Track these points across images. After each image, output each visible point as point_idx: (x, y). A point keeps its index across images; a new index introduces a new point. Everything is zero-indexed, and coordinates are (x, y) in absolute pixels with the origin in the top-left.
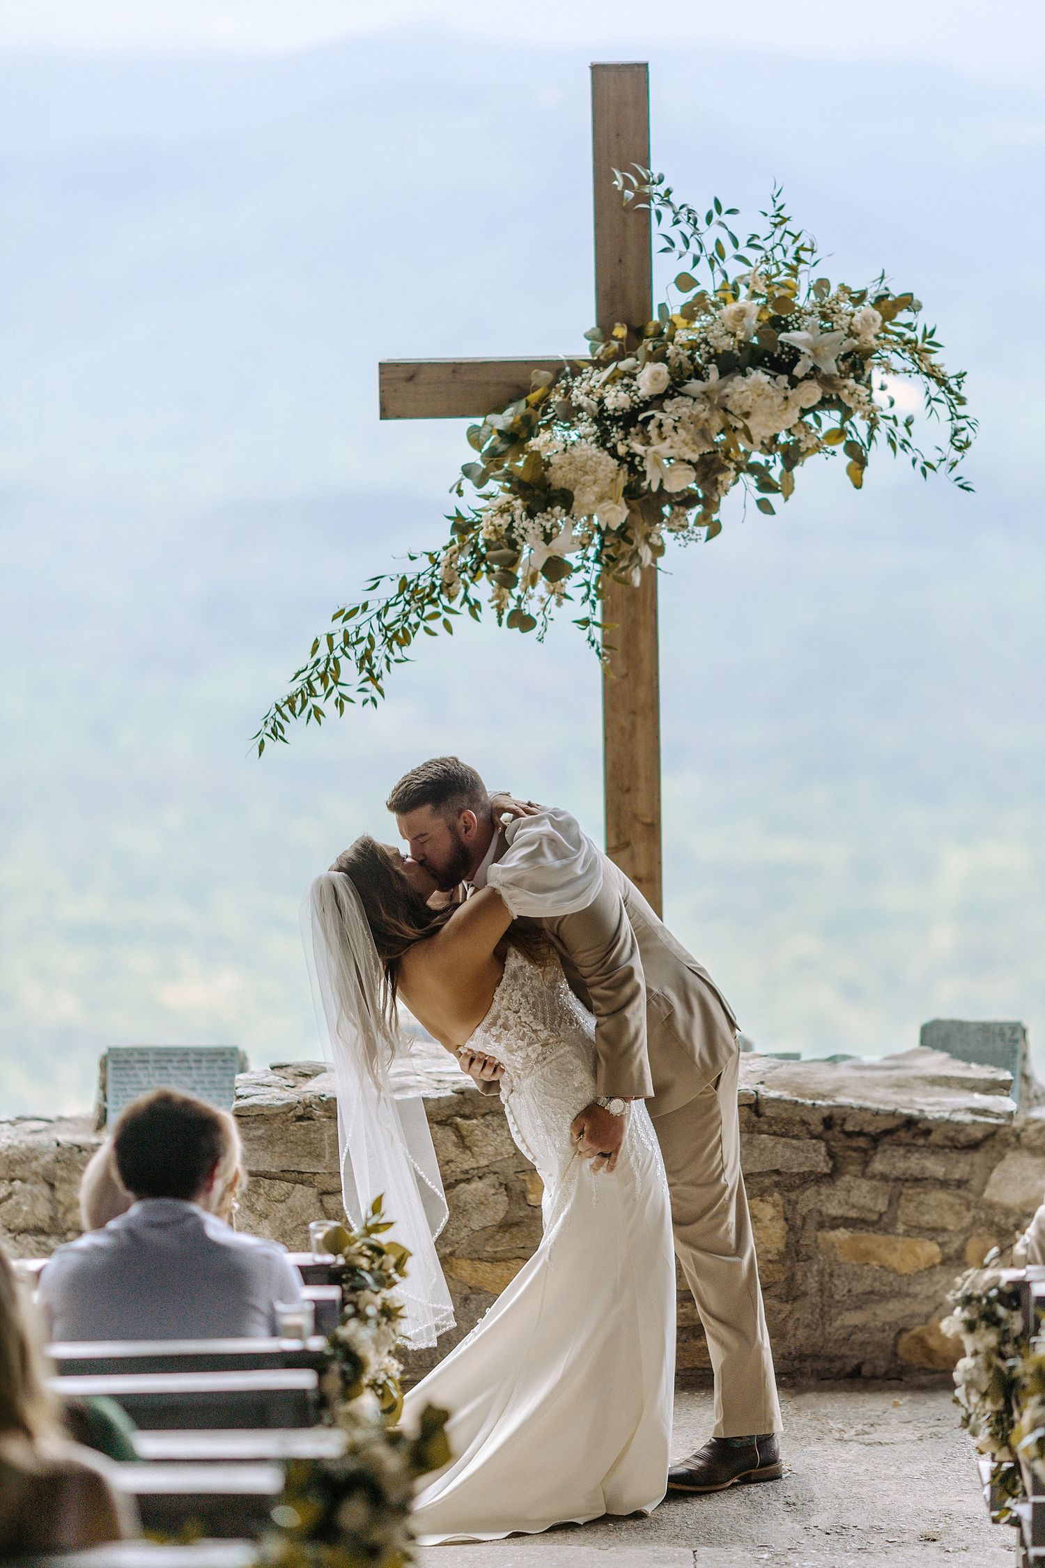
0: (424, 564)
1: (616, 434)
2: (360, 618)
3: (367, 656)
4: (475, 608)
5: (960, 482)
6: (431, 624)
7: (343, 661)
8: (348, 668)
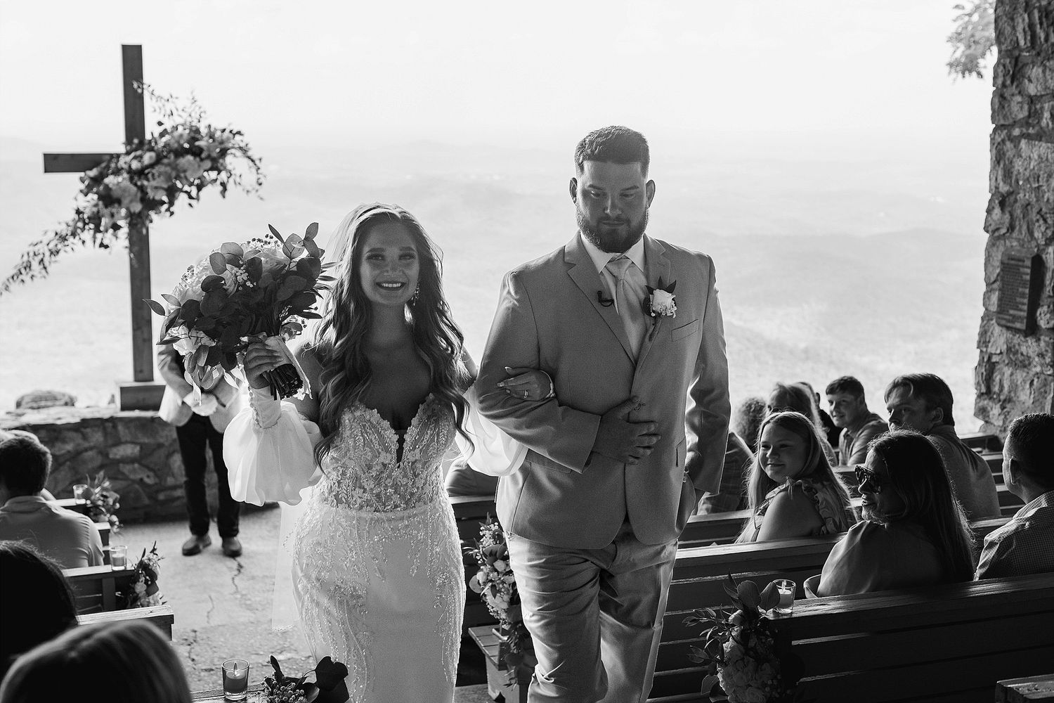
0: (64, 226)
1: (136, 178)
2: (39, 246)
3: (42, 260)
4: (83, 242)
6: (66, 249)
7: (33, 262)
8: (35, 264)
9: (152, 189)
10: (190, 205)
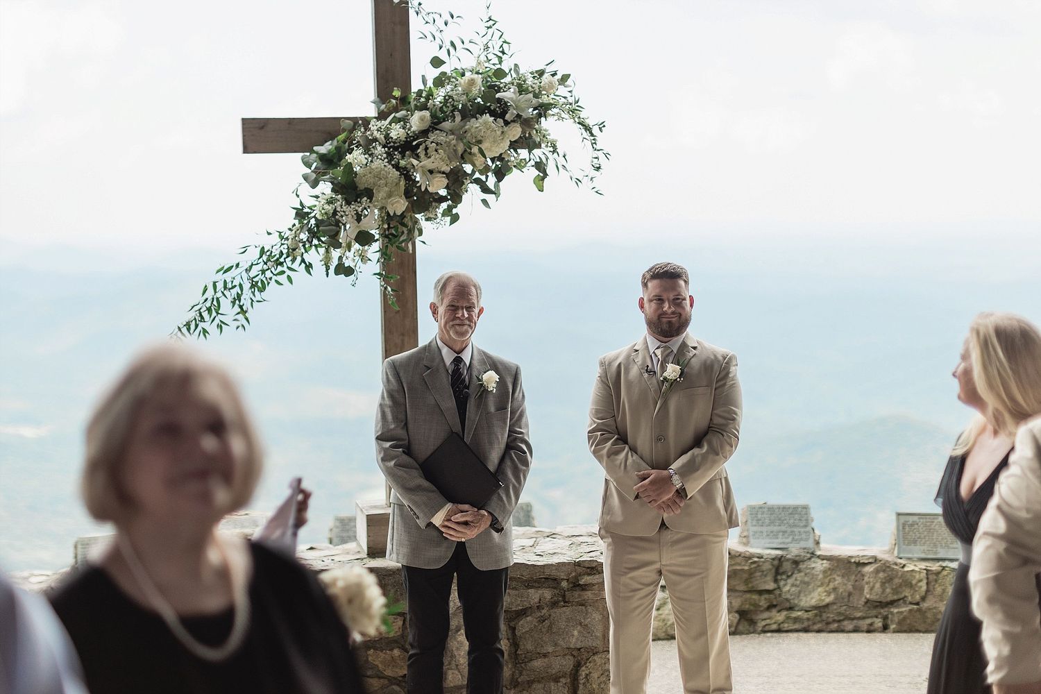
0: (275, 239)
1: (397, 155)
2: (233, 272)
3: (239, 297)
4: (309, 267)
5: (595, 190)
6: (279, 278)
7: (222, 300)
8: (226, 304)
9: (423, 174)
10: (485, 202)
